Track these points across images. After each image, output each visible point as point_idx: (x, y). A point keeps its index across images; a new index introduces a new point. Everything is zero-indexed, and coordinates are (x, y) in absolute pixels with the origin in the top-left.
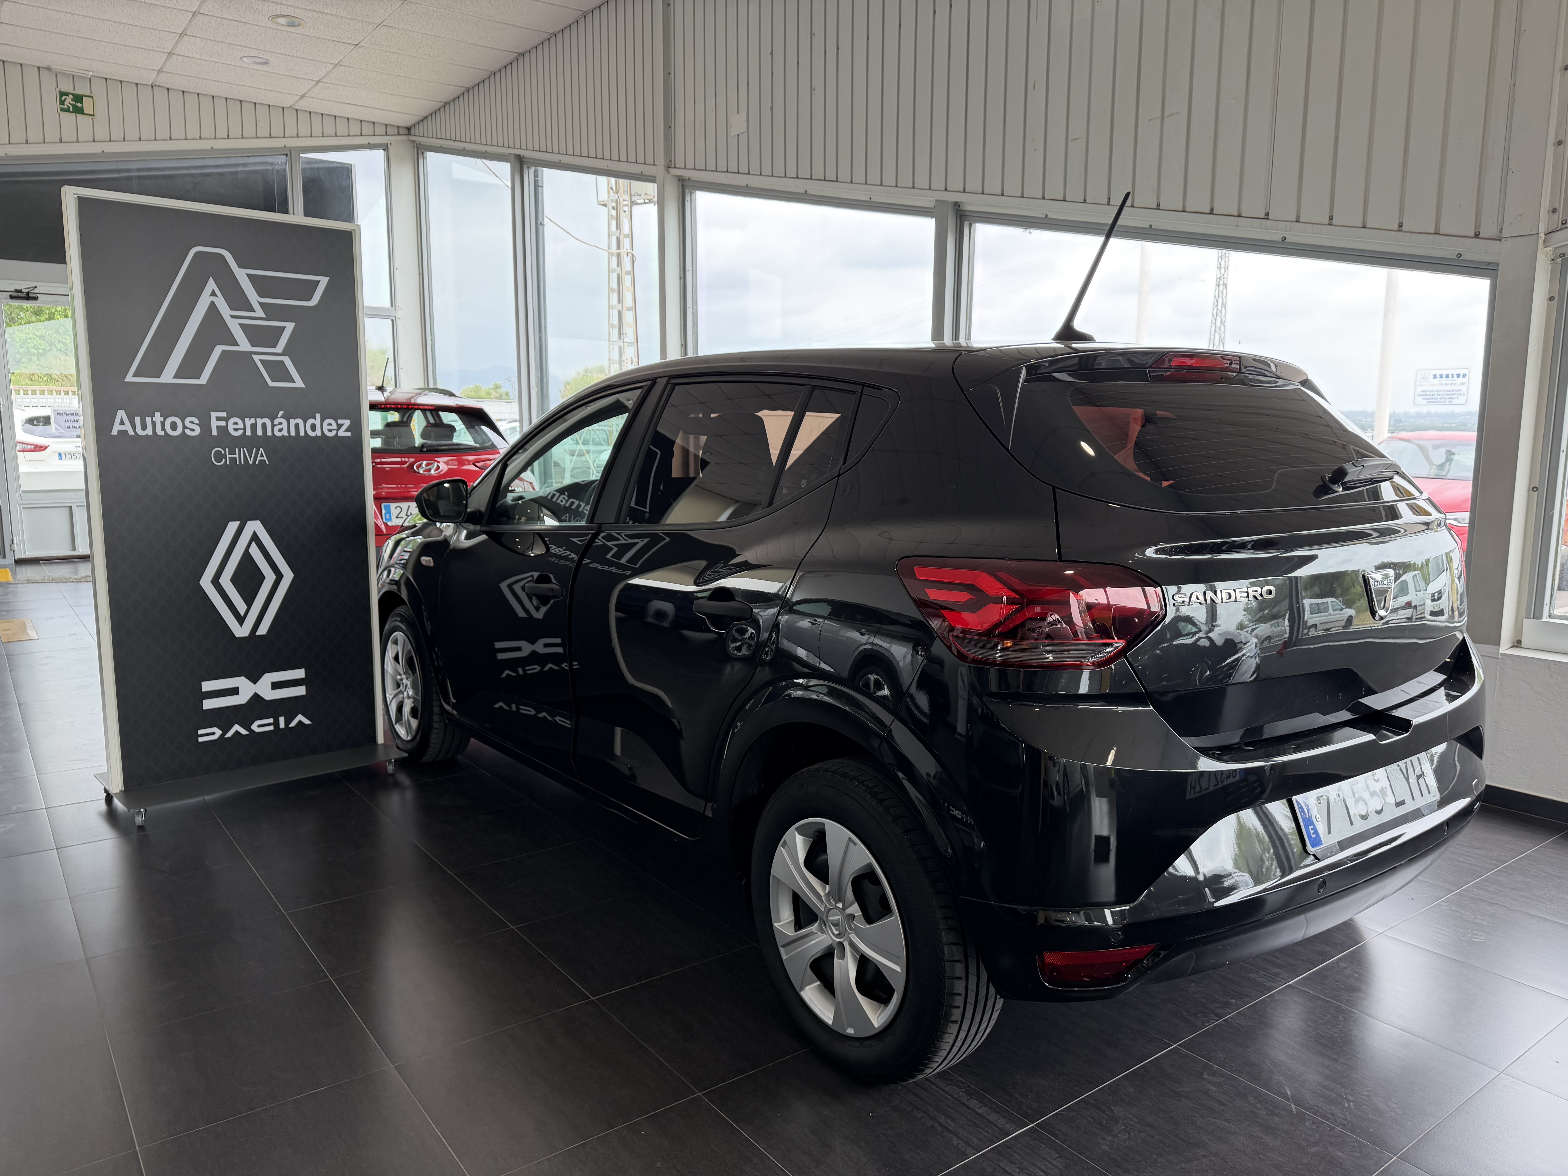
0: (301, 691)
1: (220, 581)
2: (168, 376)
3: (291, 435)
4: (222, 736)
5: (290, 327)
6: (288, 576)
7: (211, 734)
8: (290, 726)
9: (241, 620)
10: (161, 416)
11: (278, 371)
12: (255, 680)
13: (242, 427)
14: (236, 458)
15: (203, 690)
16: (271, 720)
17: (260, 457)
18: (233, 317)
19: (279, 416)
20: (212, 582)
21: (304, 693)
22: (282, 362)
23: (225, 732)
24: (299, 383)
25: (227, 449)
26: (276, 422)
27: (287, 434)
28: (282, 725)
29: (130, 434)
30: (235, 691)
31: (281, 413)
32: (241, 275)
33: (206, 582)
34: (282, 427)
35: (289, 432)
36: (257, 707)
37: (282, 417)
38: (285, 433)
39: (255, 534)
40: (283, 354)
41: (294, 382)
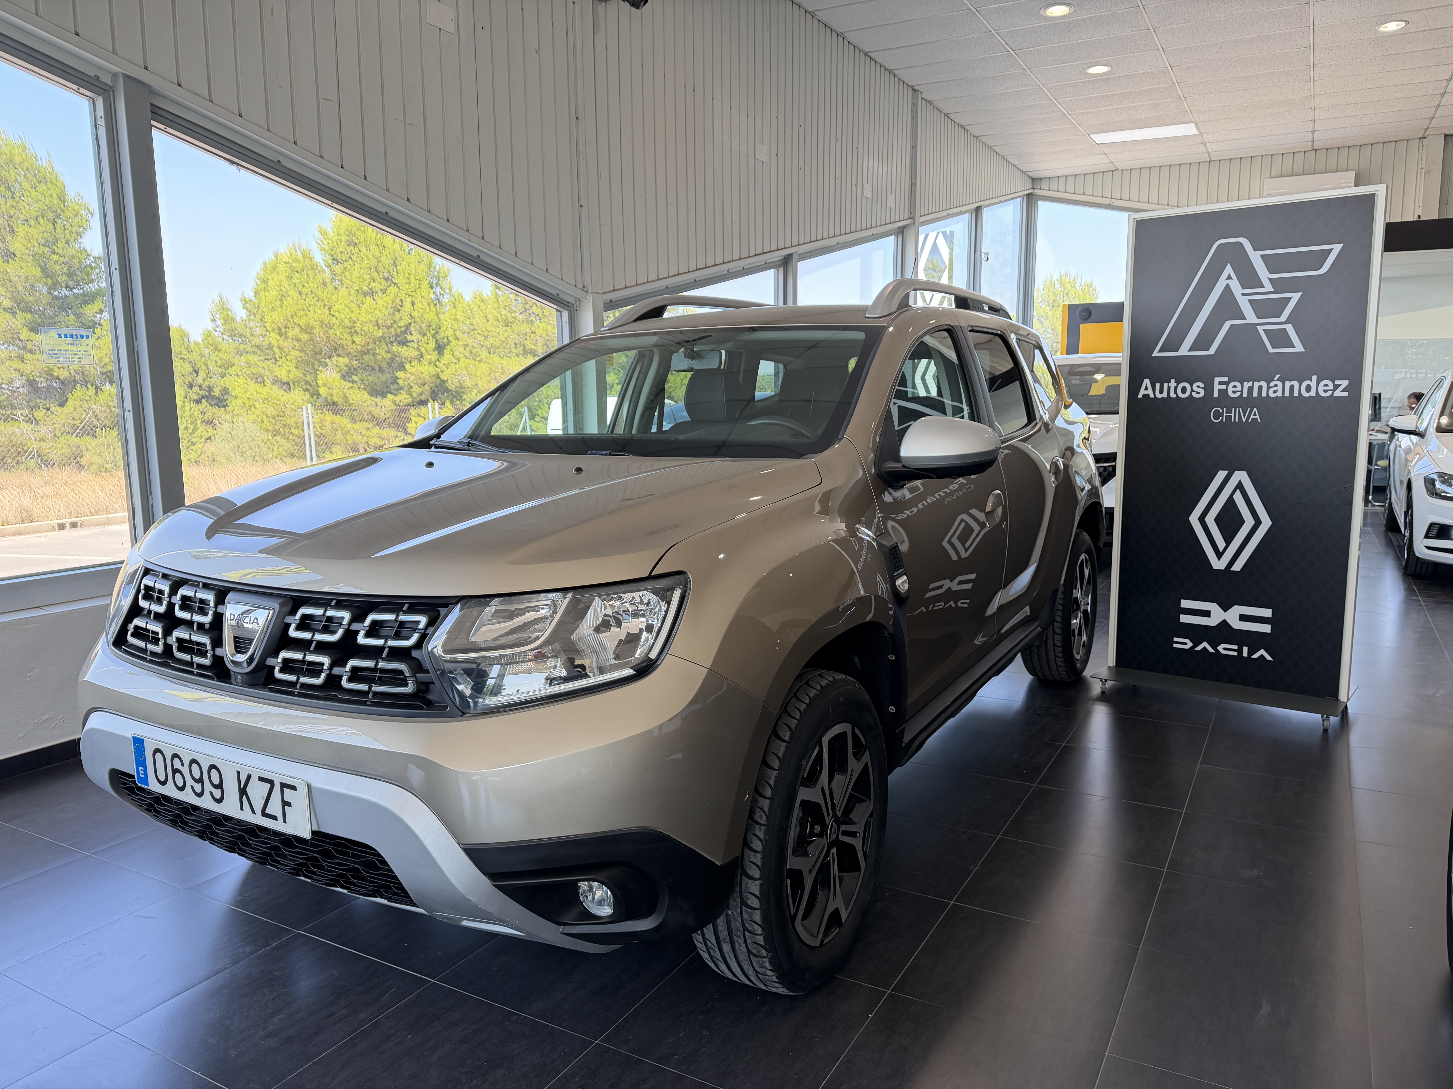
0: (1266, 628)
1: (1206, 519)
2: (1184, 350)
3: (1285, 396)
4: (1192, 648)
5: (1296, 296)
6: (1266, 523)
7: (1184, 643)
8: (1252, 657)
9: (1219, 555)
10: (1175, 382)
11: (1280, 338)
12: (1225, 609)
13: (1240, 390)
14: (1231, 416)
15: (1182, 606)
16: (1236, 647)
18: (1243, 295)
20: (1199, 519)
21: (1269, 631)
22: (1285, 329)
23: (1196, 645)
24: (1299, 348)
25: (1225, 409)
26: (1272, 384)
27: (1281, 396)
28: (1245, 653)
29: (1151, 397)
30: (1207, 614)
31: (1278, 376)
32: (1256, 258)
33: (1194, 519)
34: (1277, 389)
35: (1283, 393)
36: (1223, 631)
37: (1277, 380)
38: (1279, 394)
39: (1240, 483)
40: (1287, 322)
41: (1294, 347)
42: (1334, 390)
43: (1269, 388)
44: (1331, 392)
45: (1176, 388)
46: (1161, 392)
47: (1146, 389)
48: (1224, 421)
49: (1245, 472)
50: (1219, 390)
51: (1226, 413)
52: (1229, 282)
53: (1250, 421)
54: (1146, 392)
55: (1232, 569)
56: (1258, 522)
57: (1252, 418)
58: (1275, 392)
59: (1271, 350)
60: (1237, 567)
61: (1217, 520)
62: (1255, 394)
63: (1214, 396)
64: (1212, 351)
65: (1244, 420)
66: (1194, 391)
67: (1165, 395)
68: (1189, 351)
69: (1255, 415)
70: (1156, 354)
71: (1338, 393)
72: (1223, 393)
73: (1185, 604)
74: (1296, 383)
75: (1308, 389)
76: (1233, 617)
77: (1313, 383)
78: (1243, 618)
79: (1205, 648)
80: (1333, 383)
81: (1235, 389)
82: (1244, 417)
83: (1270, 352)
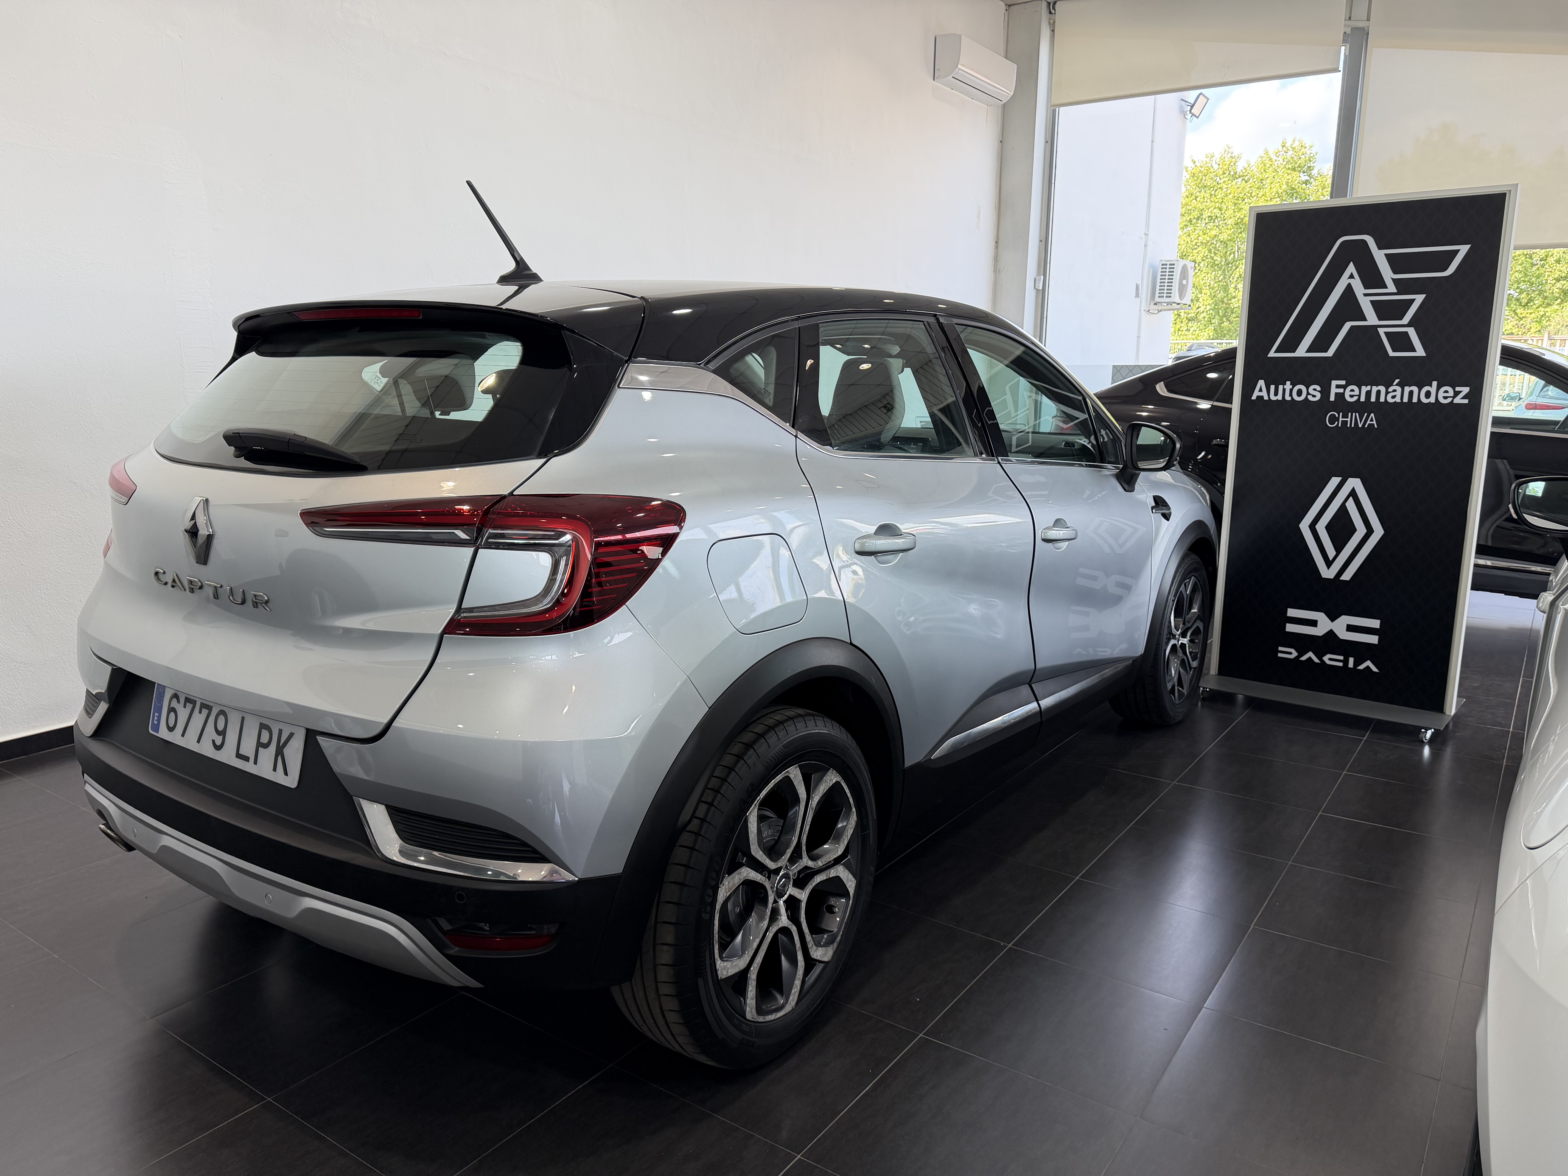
0: (1374, 639)
1: (1316, 527)
2: (1302, 351)
3: (1404, 401)
4: (1297, 658)
5: (1419, 299)
6: (1379, 532)
7: (1289, 653)
8: (1359, 668)
9: (1329, 563)
10: (1291, 385)
11: (1401, 341)
12: (1333, 618)
13: (1358, 394)
14: (1347, 421)
15: (1288, 615)
16: (1341, 658)
17: (1370, 421)
18: (1365, 295)
19: (1394, 384)
20: (1309, 526)
21: (1376, 642)
22: (1407, 332)
23: (1301, 654)
24: (1420, 352)
25: (1341, 414)
26: (1390, 389)
27: (1400, 401)
28: (1351, 664)
29: (1265, 399)
30: (1313, 623)
31: (1397, 381)
32: (1380, 256)
33: (1304, 526)
34: (1396, 394)
35: (1402, 399)
36: (1330, 642)
37: (1396, 385)
38: (1398, 400)
40: (1409, 325)
41: (1415, 351)
42: (1454, 397)
43: (1387, 393)
44: (1452, 399)
45: (1291, 390)
46: (1276, 394)
47: (1261, 390)
48: (1340, 425)
49: (1359, 479)
50: (1336, 394)
51: (1342, 418)
52: (1351, 281)
53: (1366, 426)
54: (1260, 394)
55: (1341, 579)
56: (1370, 531)
57: (1369, 424)
58: (1394, 397)
59: (1391, 353)
60: (1347, 576)
61: (1328, 528)
62: (1373, 399)
63: (1331, 400)
64: (1330, 353)
65: (1360, 426)
66: (1310, 394)
67: (1280, 397)
68: (1306, 352)
69: (1372, 420)
70: (1272, 354)
71: (1458, 400)
72: (1340, 396)
73: (1292, 612)
74: (1415, 389)
75: (1428, 395)
76: (1340, 626)
77: (1433, 389)
78: (1351, 628)
79: (1310, 658)
80: (1454, 390)
81: (1352, 393)
82: (1361, 422)
83: (1390, 355)
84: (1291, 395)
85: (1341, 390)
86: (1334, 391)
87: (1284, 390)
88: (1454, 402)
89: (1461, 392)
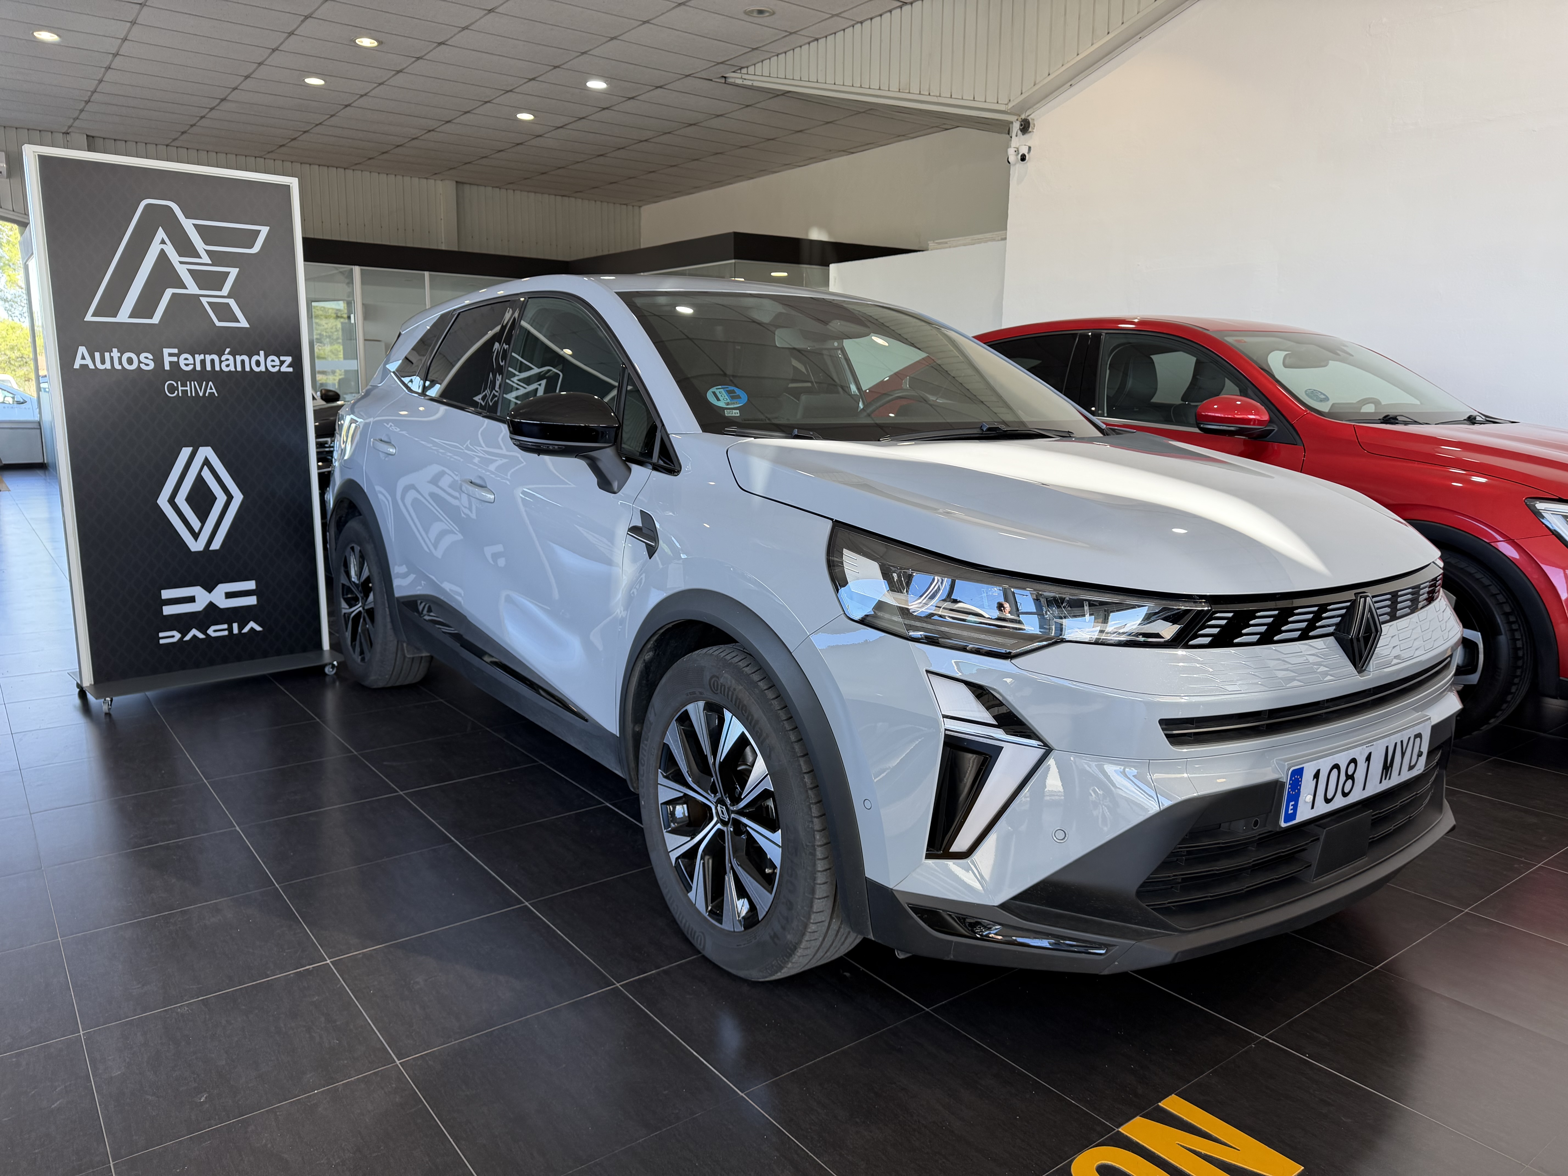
0: (252, 601)
1: (175, 500)
2: (124, 316)
3: (238, 370)
4: (181, 639)
5: (234, 272)
6: (238, 497)
7: (171, 637)
8: (244, 631)
9: (196, 536)
10: (118, 352)
11: (224, 312)
12: (210, 590)
13: (192, 362)
14: (187, 390)
15: (163, 597)
16: (225, 626)
17: (210, 390)
18: (181, 263)
19: (226, 353)
20: (168, 501)
21: (255, 602)
22: (228, 304)
23: (184, 636)
24: (244, 323)
25: (179, 382)
26: (223, 358)
28: (236, 630)
29: (91, 367)
30: (192, 599)
31: (228, 350)
32: (188, 225)
33: (163, 501)
34: (229, 363)
35: (235, 367)
36: (212, 614)
37: (228, 354)
38: (232, 368)
39: (206, 459)
40: (229, 296)
41: (239, 322)
42: (280, 366)
43: (221, 362)
44: (278, 367)
45: (120, 359)
46: (103, 362)
47: (83, 358)
48: (180, 395)
49: (210, 448)
50: (170, 363)
51: (181, 387)
52: (163, 246)
53: (207, 395)
54: (83, 362)
55: (211, 548)
56: (230, 498)
57: (209, 393)
58: (228, 366)
59: (218, 324)
60: (216, 545)
61: (189, 500)
62: (209, 368)
63: (166, 369)
64: (156, 319)
65: (201, 394)
66: (143, 363)
67: (108, 366)
68: (129, 317)
69: (211, 388)
70: (89, 318)
71: (284, 369)
72: (175, 365)
73: (166, 594)
74: (245, 358)
75: (258, 363)
76: (219, 597)
77: (261, 358)
78: (229, 595)
79: (194, 636)
80: (279, 359)
81: (187, 362)
82: (201, 391)
83: (217, 325)
84: (120, 363)
85: (175, 359)
86: (167, 360)
87: (112, 358)
88: (281, 370)
89: (285, 361)
